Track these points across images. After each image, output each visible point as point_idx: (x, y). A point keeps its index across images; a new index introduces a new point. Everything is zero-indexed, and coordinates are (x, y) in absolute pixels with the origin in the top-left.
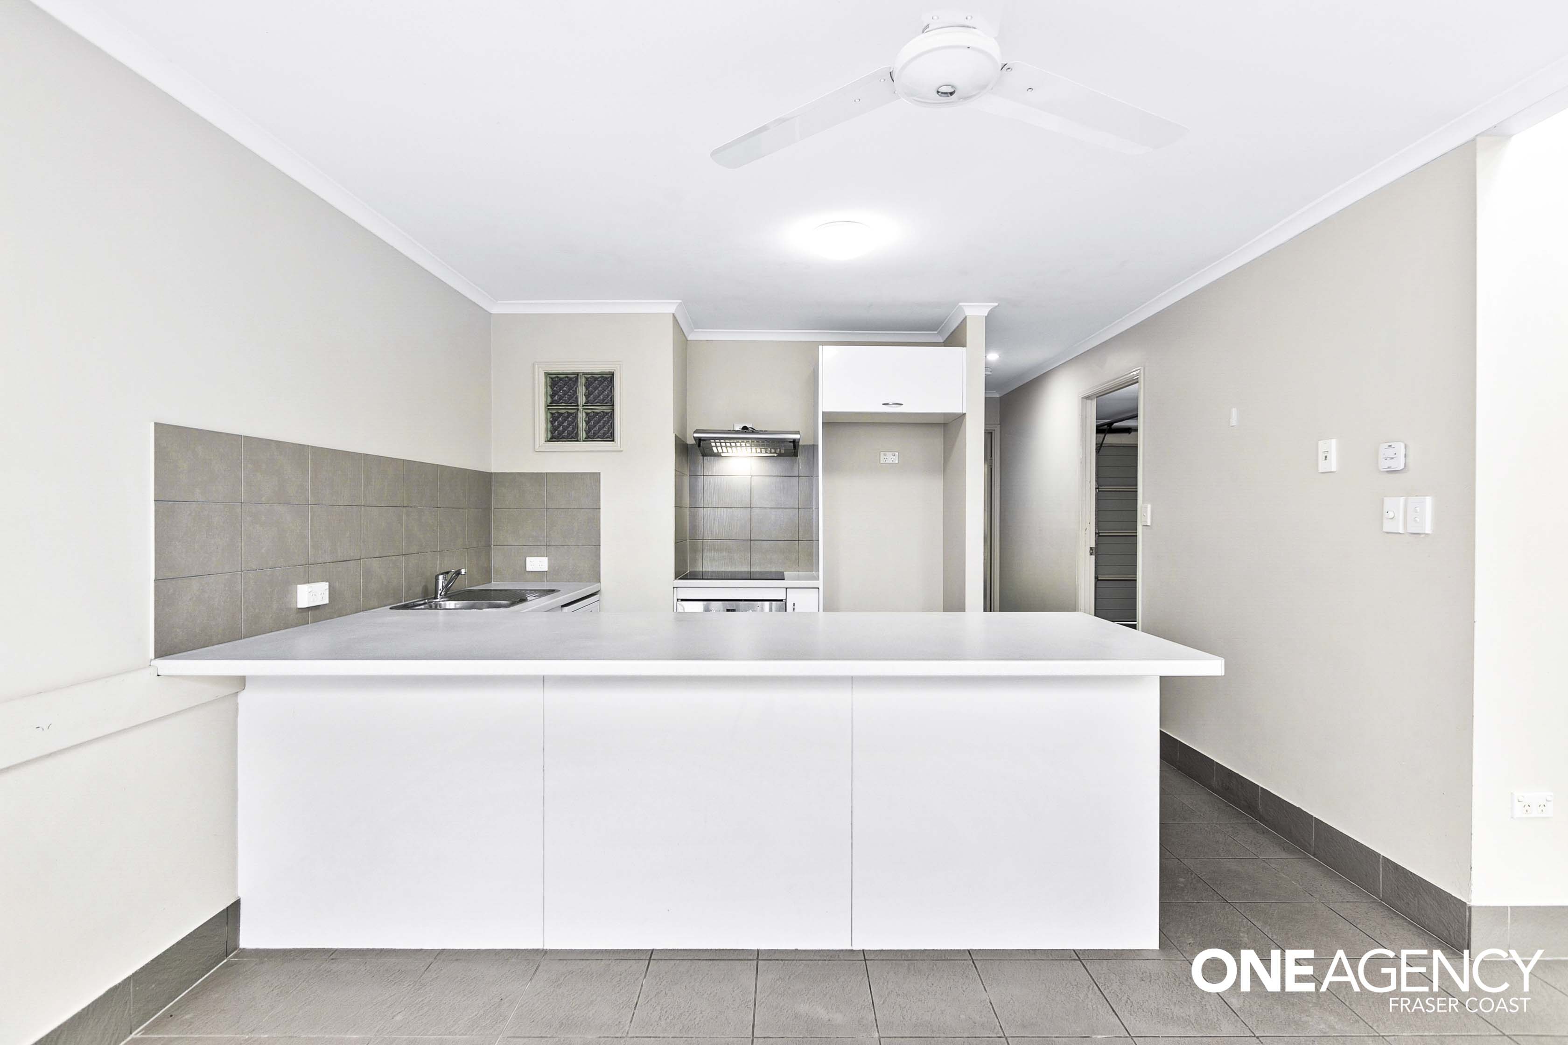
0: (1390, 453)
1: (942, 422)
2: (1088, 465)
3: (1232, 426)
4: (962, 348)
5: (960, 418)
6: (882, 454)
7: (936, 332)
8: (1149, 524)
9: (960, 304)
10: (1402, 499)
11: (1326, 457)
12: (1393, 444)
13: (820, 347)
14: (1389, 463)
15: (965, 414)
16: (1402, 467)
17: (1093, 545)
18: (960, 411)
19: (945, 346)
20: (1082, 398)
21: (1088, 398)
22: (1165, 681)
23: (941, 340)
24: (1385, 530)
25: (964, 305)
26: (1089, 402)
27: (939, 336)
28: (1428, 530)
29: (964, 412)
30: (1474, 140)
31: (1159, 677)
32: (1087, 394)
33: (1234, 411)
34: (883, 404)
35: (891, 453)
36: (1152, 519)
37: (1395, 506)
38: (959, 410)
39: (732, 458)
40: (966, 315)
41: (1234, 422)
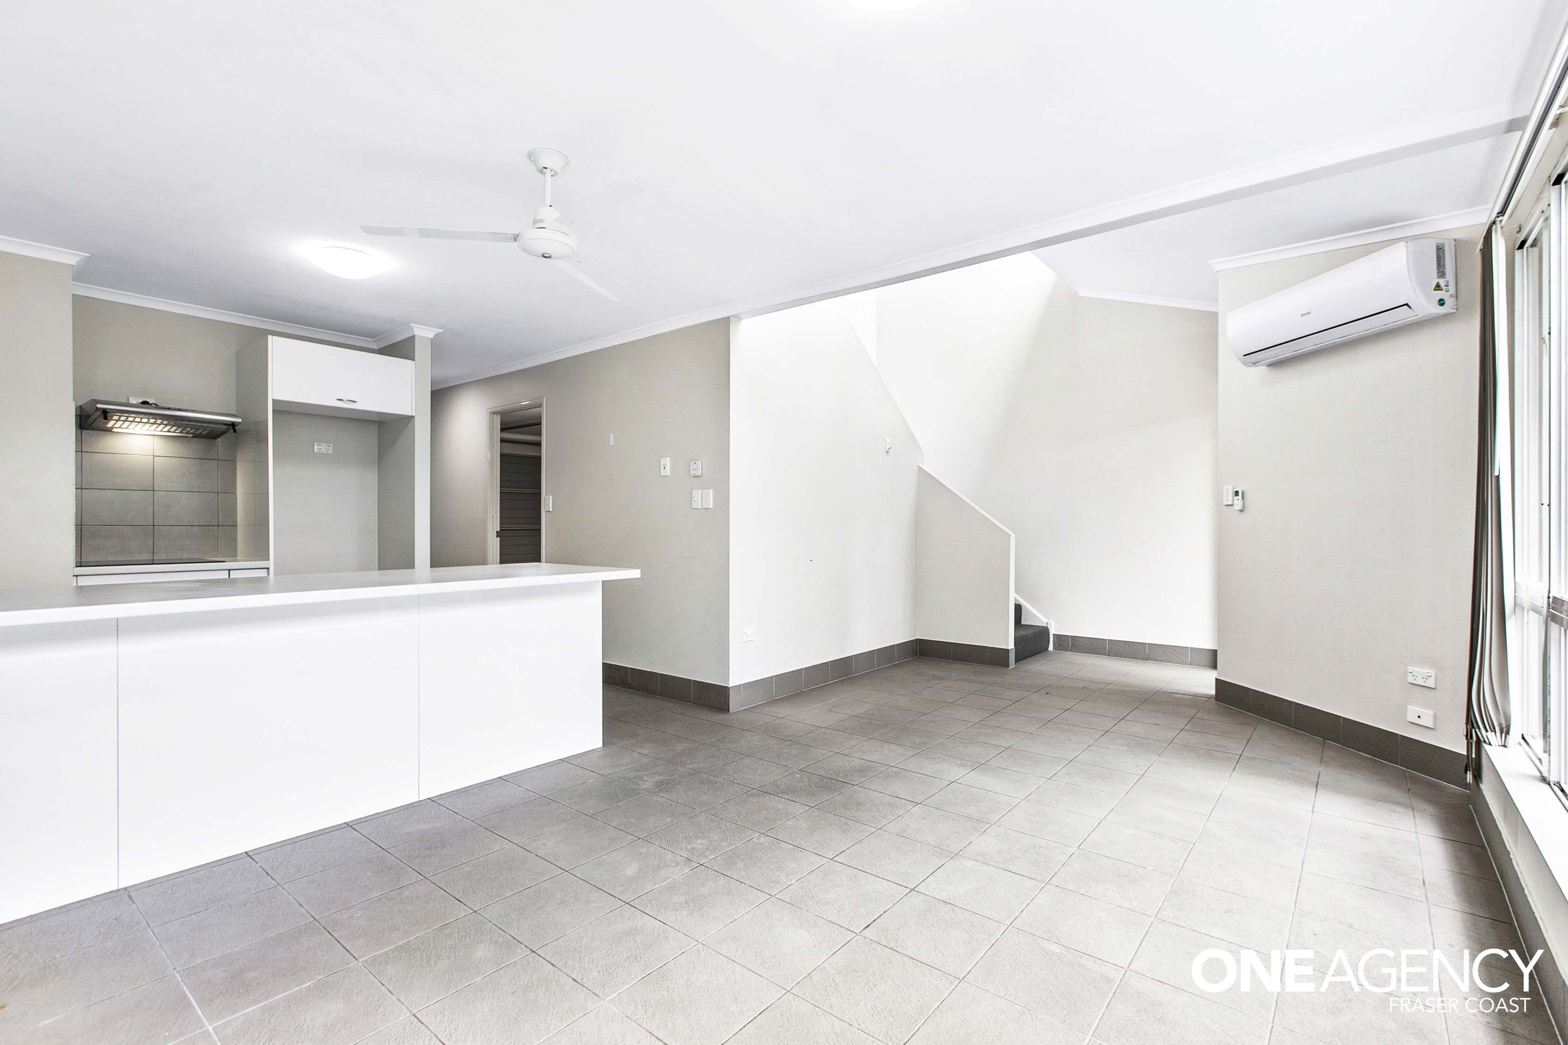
0: (695, 466)
1: (377, 420)
2: (495, 465)
3: (611, 446)
4: (410, 361)
5: (408, 420)
6: (316, 444)
7: (372, 340)
8: (551, 510)
9: (412, 324)
10: (700, 491)
11: (664, 467)
12: (697, 462)
13: (270, 337)
14: (695, 472)
15: (414, 416)
16: (700, 474)
17: (499, 530)
18: (410, 414)
19: (379, 354)
20: (491, 413)
21: (494, 413)
22: (605, 584)
23: (376, 348)
24: (693, 507)
25: (415, 327)
26: (495, 416)
27: (375, 344)
28: (711, 507)
29: (413, 415)
30: (729, 317)
31: (601, 582)
32: (493, 410)
33: (612, 436)
34: (338, 400)
35: (326, 444)
36: (553, 509)
37: (697, 494)
38: (408, 413)
39: (125, 435)
40: (415, 334)
41: (612, 443)
